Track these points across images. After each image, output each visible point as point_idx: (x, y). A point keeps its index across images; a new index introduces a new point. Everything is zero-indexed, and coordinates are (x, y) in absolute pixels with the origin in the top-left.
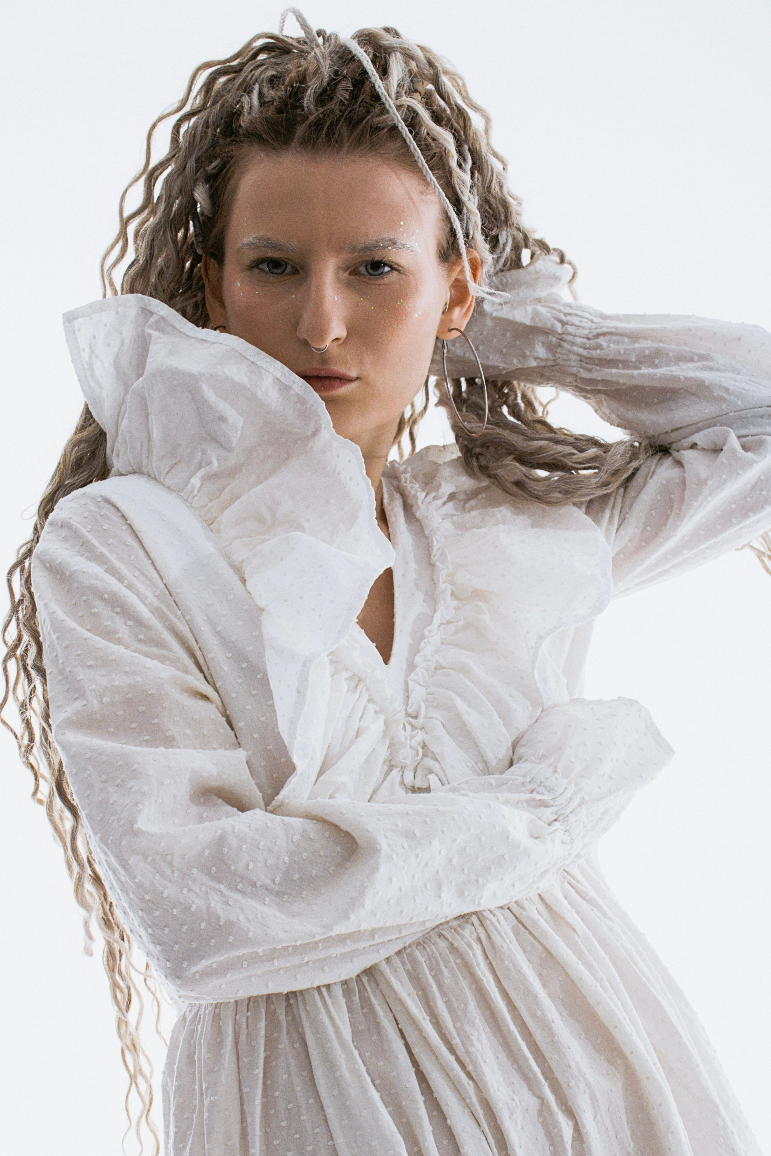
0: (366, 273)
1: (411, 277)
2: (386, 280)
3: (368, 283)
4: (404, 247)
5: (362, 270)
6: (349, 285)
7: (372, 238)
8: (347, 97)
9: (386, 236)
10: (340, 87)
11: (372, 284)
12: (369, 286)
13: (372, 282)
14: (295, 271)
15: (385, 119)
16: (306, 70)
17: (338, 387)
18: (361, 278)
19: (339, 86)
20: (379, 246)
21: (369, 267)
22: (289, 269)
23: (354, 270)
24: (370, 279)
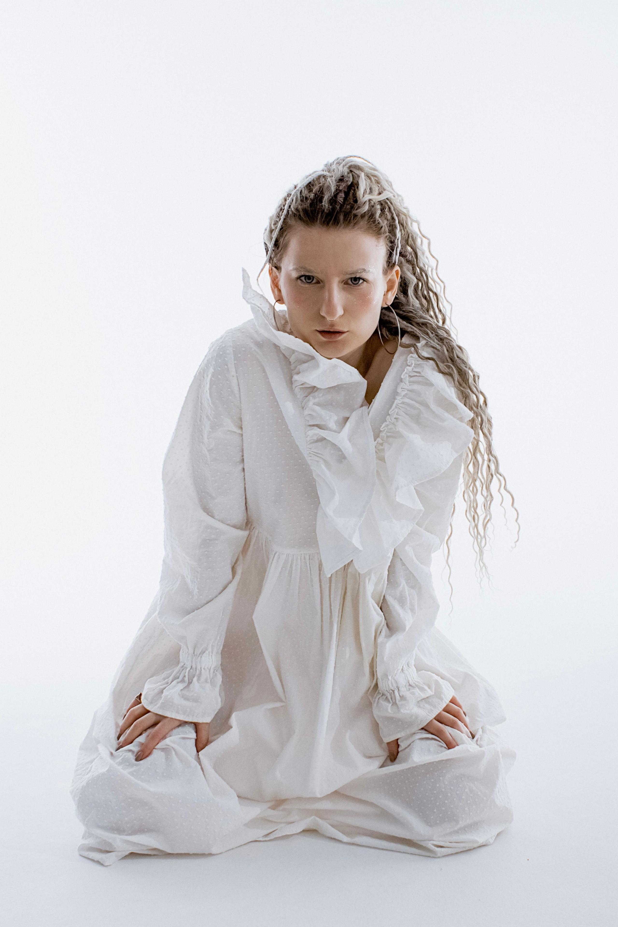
0: (351, 283)
1: (372, 284)
2: (361, 287)
3: (354, 289)
4: (369, 272)
5: (350, 282)
6: (344, 289)
7: (355, 269)
8: (342, 201)
9: (362, 267)
10: (339, 197)
11: (355, 289)
12: (354, 290)
13: (355, 288)
14: (318, 282)
15: (359, 211)
16: (323, 186)
17: (339, 337)
18: (349, 286)
19: (338, 195)
20: (358, 272)
21: (353, 280)
22: (314, 281)
23: (346, 282)
24: (354, 286)
